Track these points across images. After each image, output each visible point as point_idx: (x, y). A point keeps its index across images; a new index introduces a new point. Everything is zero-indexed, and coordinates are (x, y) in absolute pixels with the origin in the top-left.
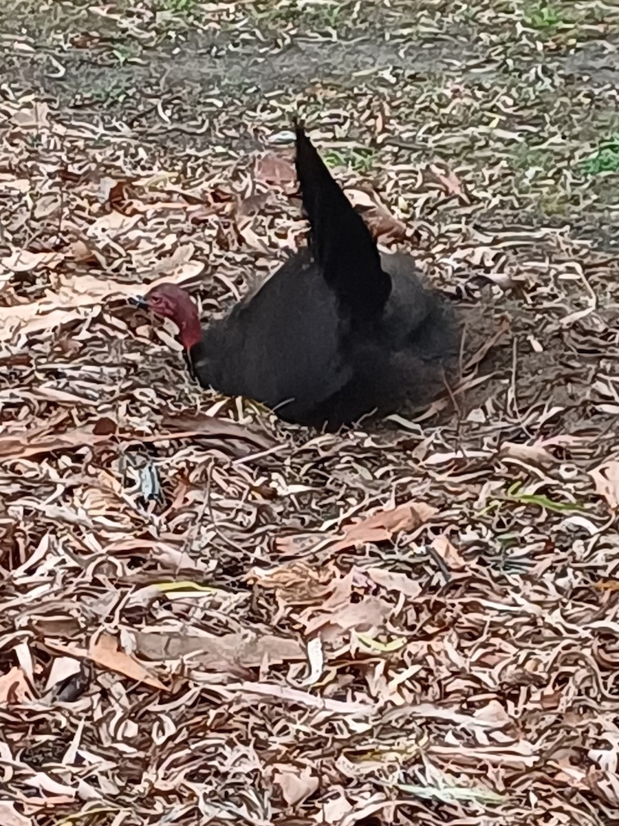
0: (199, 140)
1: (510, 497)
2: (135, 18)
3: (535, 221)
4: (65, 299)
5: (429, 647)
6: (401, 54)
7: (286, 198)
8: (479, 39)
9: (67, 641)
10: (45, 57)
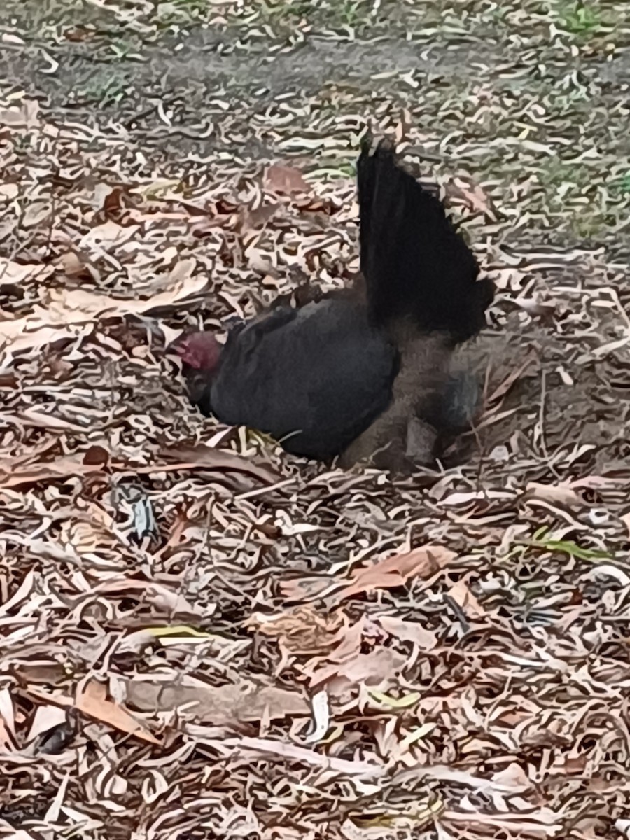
0: (203, 145)
1: (534, 542)
2: (134, 10)
3: (566, 242)
4: (54, 315)
5: (445, 704)
6: (424, 56)
7: (296, 211)
8: (509, 42)
9: (51, 688)
10: (36, 50)
